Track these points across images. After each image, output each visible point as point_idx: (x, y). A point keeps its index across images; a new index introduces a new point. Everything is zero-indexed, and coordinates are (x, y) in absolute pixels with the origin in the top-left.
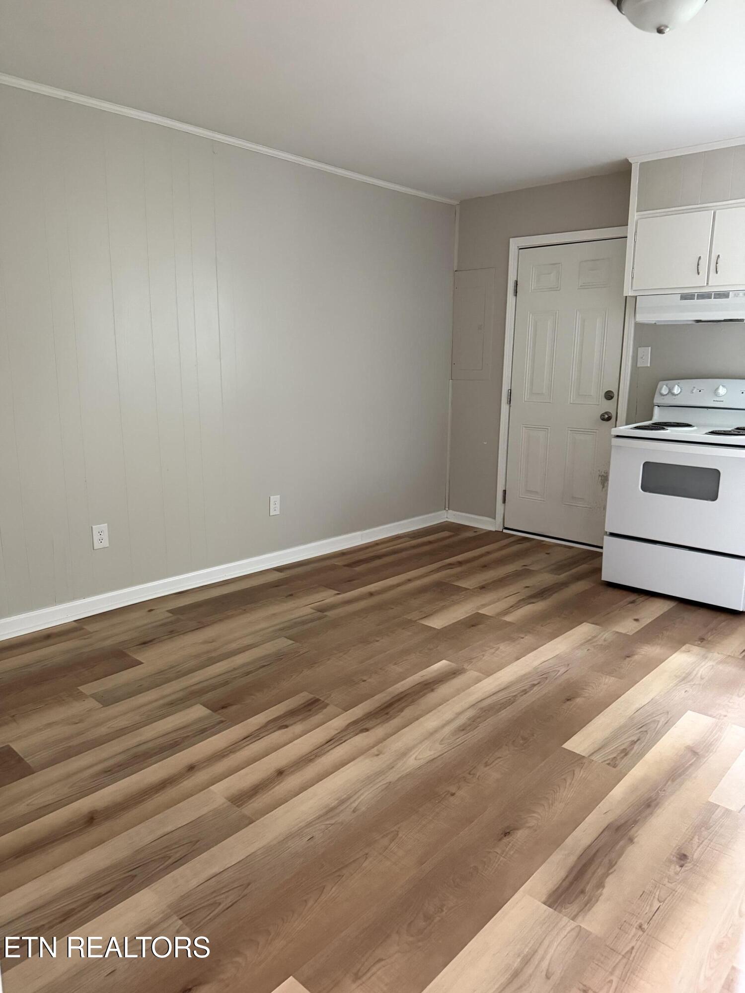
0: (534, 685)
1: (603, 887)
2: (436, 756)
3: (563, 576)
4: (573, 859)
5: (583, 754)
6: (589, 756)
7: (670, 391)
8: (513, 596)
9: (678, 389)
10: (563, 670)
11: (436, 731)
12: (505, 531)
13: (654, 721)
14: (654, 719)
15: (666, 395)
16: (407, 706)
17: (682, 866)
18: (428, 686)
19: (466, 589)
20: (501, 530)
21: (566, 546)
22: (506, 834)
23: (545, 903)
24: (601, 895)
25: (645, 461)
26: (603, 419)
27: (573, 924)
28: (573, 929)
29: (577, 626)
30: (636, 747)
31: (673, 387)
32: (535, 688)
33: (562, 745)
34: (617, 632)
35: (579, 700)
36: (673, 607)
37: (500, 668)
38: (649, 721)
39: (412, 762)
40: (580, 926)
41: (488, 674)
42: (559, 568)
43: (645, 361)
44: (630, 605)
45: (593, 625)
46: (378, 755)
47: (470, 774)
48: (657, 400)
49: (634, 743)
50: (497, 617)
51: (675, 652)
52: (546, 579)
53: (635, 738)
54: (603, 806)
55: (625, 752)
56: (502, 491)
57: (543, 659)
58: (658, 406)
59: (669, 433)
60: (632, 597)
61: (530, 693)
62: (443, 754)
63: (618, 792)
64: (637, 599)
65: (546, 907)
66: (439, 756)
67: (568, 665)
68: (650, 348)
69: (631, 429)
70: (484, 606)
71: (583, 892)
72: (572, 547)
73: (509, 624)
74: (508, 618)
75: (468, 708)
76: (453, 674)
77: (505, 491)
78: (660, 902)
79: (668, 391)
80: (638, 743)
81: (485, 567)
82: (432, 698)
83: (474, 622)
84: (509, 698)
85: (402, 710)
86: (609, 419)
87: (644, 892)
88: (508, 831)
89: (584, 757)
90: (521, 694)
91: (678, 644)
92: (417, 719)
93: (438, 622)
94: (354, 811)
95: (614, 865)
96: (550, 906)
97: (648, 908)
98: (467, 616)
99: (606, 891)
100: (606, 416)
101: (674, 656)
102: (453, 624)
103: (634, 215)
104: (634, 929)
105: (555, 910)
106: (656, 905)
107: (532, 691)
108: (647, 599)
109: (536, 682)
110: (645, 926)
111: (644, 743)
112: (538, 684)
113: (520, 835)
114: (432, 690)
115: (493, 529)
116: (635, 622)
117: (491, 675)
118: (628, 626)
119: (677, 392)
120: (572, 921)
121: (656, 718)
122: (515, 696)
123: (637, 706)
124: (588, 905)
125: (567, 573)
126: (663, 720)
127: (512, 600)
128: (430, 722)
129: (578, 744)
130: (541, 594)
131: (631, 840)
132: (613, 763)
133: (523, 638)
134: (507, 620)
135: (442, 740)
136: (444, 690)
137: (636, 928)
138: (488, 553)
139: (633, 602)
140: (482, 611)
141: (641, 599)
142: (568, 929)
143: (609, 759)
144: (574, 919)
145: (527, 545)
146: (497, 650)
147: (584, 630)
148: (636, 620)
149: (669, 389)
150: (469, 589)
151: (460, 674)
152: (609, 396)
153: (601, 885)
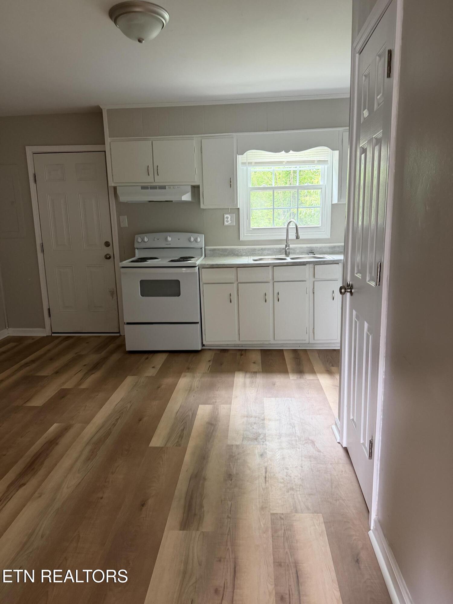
0: (118, 419)
1: (203, 507)
2: (80, 481)
3: (103, 354)
4: (182, 501)
5: (162, 446)
6: (165, 445)
7: (143, 240)
8: (79, 373)
9: (147, 239)
10: (129, 405)
11: (72, 467)
12: (53, 335)
13: (187, 416)
14: (186, 415)
15: (141, 242)
16: (45, 459)
17: (231, 480)
18: (53, 442)
19: (47, 376)
20: (51, 335)
21: (95, 337)
22: (143, 505)
23: (180, 530)
24: (204, 511)
25: (141, 280)
26: (107, 258)
27: (198, 533)
28: (200, 535)
29: (125, 379)
30: (185, 432)
31: (144, 238)
32: (119, 421)
33: (149, 446)
34: (147, 376)
35: (145, 419)
36: (168, 356)
37: (93, 416)
38: (185, 416)
39: (66, 491)
40: (203, 532)
41: (87, 422)
42: (99, 349)
43: (125, 223)
44: (146, 360)
45: (133, 376)
46: (40, 497)
47: (105, 482)
48: (136, 245)
49: (183, 430)
50: (76, 388)
51: (179, 379)
52: (94, 358)
53: (182, 428)
54: (184, 468)
55: (181, 437)
56: (47, 309)
57: (115, 403)
58: (137, 249)
59: (149, 263)
60: (146, 356)
61: (117, 424)
62: (84, 478)
63: (187, 457)
64: (148, 356)
65: (182, 531)
66: (82, 481)
67: (131, 402)
68: (126, 216)
69: (129, 262)
70: (64, 383)
71: (195, 515)
72: (99, 336)
73: (84, 389)
74: (83, 386)
75: (86, 445)
76: (66, 429)
77: (49, 310)
78: (231, 501)
79: (141, 240)
80: (185, 429)
81: (51, 359)
82: (59, 448)
83: (63, 394)
84: (107, 431)
85: (42, 463)
86: (110, 258)
87: (222, 500)
88: (143, 503)
89: (162, 448)
90: (113, 426)
91: (179, 374)
92: (56, 465)
93: (38, 401)
94: (42, 537)
95: (203, 494)
96: (183, 530)
97: (227, 506)
98: (56, 392)
99: (205, 509)
100: (108, 256)
101: (180, 380)
102: (48, 400)
103: (108, 139)
104: (226, 519)
105: (187, 530)
106: (230, 503)
107: (118, 423)
108: (153, 355)
109: (118, 417)
110: (230, 515)
111: (188, 429)
112: (119, 418)
113: (151, 502)
114: (57, 444)
115: (45, 335)
116: (153, 369)
117: (90, 422)
118: (151, 372)
119: (146, 240)
120: (197, 531)
121: (187, 414)
122: (110, 429)
123: (175, 411)
124: (201, 520)
125: (105, 351)
126: (190, 414)
127: (80, 375)
128: (66, 462)
129: (156, 442)
130: (95, 367)
131: (205, 479)
132: (178, 445)
133: (97, 395)
134: (83, 388)
135: (79, 470)
136: (64, 441)
137: (227, 518)
138: (49, 351)
139: (147, 358)
140: (65, 387)
141: (150, 356)
142: (198, 536)
143: (176, 443)
144: (198, 530)
145: (71, 341)
146: (85, 407)
147: (129, 380)
148: (153, 367)
149: (142, 239)
150: (48, 376)
151: (70, 428)
152: (107, 244)
153: (201, 506)
